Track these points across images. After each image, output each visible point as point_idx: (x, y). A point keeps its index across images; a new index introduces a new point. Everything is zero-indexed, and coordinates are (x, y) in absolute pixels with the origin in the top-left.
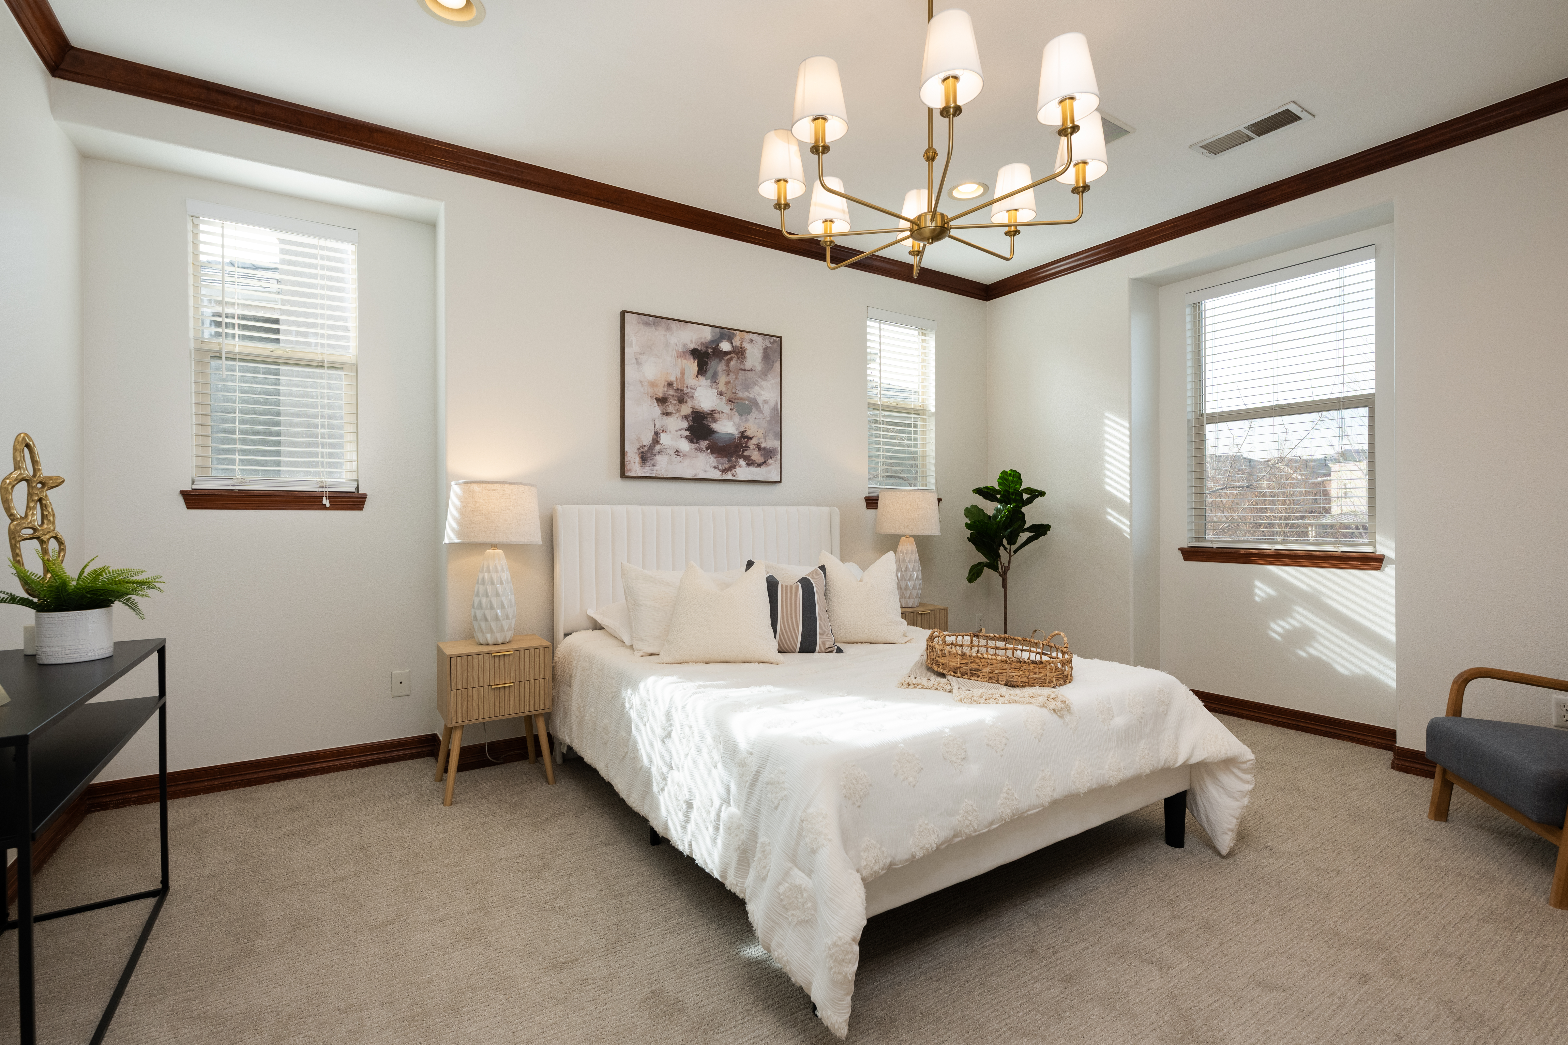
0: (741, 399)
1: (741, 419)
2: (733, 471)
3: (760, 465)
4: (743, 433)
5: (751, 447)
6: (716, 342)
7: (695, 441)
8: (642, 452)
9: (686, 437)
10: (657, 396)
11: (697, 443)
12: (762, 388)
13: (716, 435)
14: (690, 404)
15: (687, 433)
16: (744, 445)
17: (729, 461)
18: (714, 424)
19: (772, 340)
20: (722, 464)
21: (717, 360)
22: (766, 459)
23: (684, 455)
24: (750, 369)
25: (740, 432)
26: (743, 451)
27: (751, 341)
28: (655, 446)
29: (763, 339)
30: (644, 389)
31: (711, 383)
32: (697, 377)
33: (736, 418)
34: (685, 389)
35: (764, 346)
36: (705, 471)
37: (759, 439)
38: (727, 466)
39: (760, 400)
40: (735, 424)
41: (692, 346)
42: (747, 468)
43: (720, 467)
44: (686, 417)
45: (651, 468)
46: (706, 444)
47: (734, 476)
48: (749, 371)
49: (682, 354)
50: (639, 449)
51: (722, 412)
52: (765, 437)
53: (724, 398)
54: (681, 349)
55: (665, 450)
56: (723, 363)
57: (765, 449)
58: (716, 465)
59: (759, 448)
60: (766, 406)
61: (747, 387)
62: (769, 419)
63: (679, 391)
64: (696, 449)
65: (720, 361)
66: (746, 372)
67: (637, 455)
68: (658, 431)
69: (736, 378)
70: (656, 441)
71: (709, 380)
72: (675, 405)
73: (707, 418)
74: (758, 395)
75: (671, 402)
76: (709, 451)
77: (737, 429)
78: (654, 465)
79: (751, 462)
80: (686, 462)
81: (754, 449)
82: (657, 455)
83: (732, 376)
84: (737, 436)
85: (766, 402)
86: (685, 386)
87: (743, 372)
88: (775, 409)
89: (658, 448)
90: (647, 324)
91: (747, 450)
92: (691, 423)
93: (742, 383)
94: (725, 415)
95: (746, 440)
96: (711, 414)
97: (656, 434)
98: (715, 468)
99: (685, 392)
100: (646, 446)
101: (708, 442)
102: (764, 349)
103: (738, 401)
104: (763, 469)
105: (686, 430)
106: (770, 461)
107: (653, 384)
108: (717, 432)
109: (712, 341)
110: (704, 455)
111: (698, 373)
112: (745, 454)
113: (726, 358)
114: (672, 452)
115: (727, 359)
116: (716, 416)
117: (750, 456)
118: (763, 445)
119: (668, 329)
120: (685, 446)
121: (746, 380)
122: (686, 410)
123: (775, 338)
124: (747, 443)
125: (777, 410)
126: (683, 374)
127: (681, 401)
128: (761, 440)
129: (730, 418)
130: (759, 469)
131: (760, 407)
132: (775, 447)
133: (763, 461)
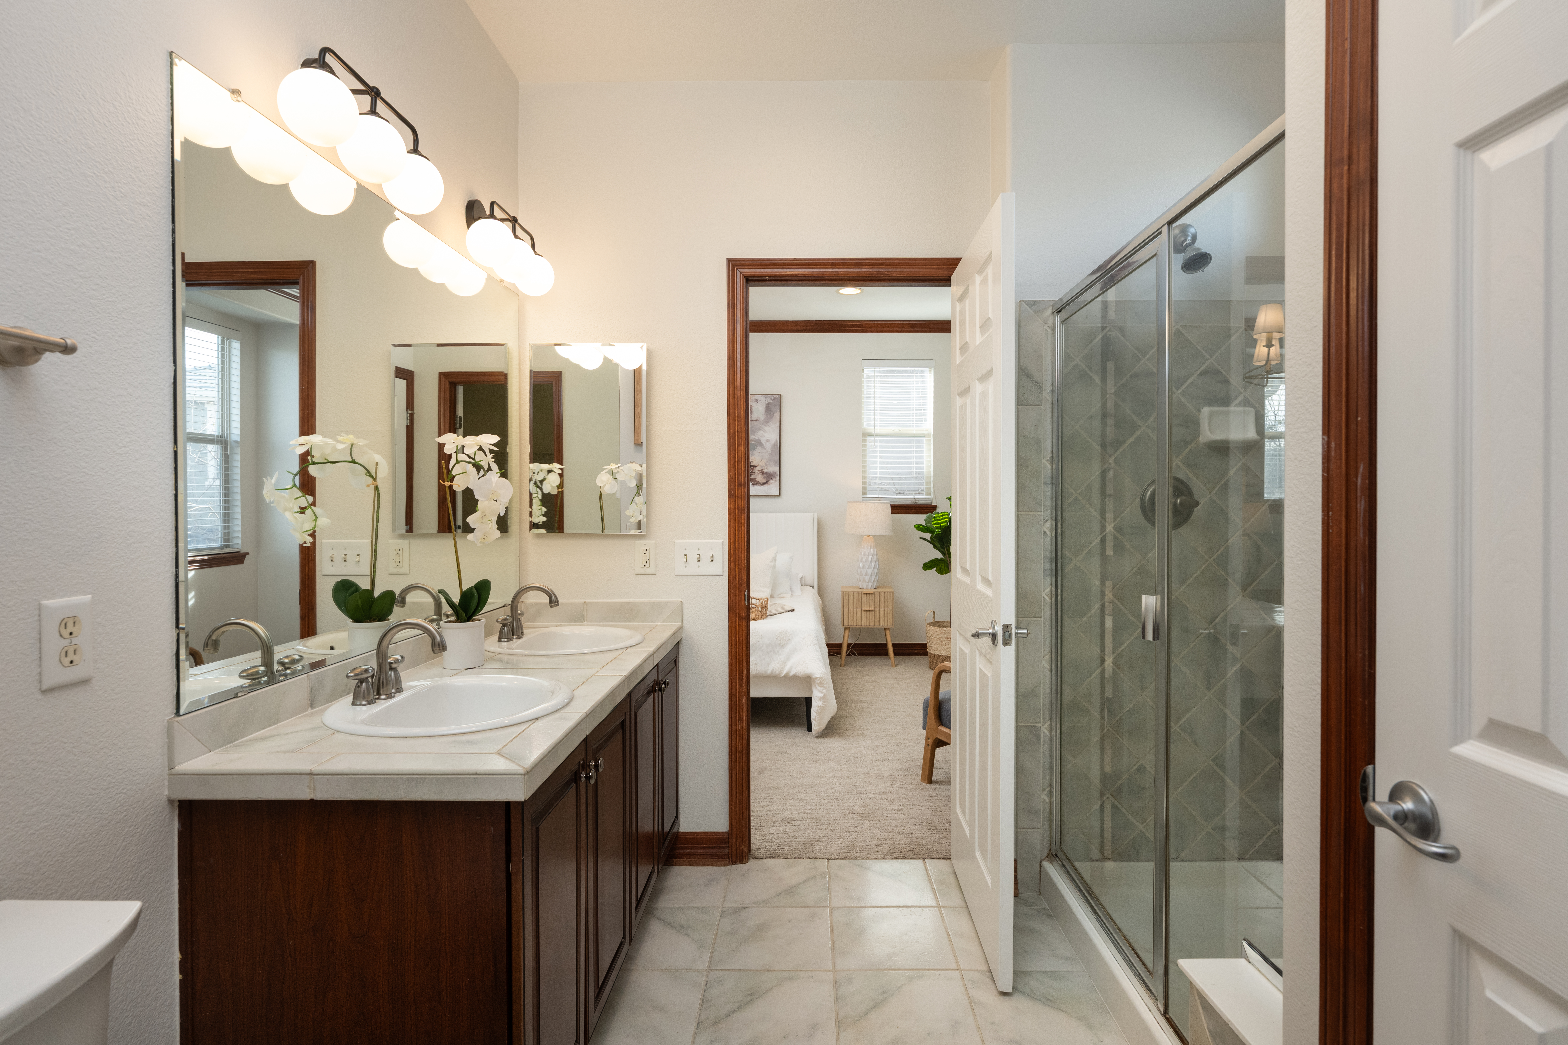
3: (763, 484)
5: (756, 472)
12: (765, 431)
16: (751, 471)
19: (772, 398)
22: (768, 480)
24: (755, 419)
27: (756, 401)
29: (765, 398)
35: (767, 403)
37: (762, 467)
39: (763, 440)
42: (753, 487)
48: (754, 421)
52: (767, 465)
57: (766, 473)
59: (762, 472)
60: (768, 443)
62: (770, 452)
74: (762, 436)
79: (756, 482)
81: (758, 474)
85: (767, 441)
88: (775, 445)
91: (752, 475)
95: (752, 468)
102: (767, 404)
104: (765, 487)
106: (771, 481)
112: (751, 477)
117: (755, 479)
118: (765, 471)
123: (775, 396)
125: (777, 446)
128: (763, 468)
130: (762, 487)
131: (763, 445)
132: (775, 471)
133: (765, 481)
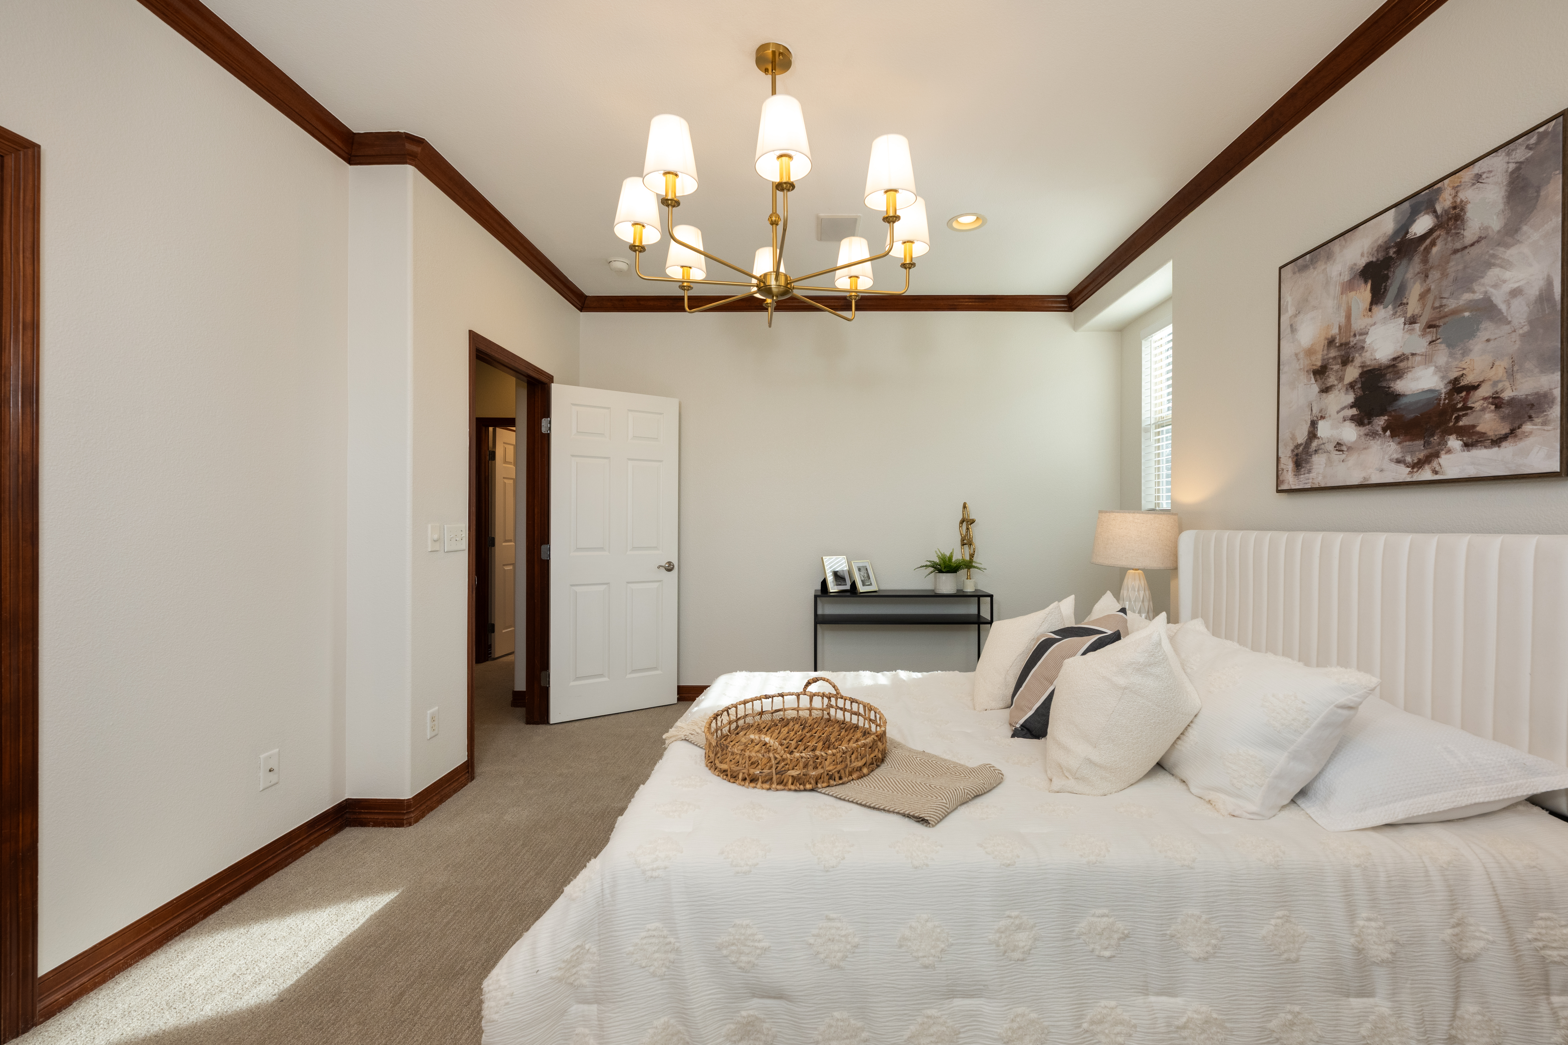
0: (1455, 312)
1: (1452, 355)
2: (1435, 464)
3: (1497, 442)
4: (1456, 380)
5: (1477, 405)
6: (1404, 228)
7: (1366, 421)
8: (1297, 455)
9: (1353, 419)
10: (1315, 367)
11: (1369, 423)
12: (1506, 265)
13: (1403, 401)
14: (1358, 361)
15: (1354, 411)
16: (1460, 406)
17: (1427, 444)
18: (1398, 382)
19: (1533, 140)
20: (1412, 453)
21: (1404, 262)
22: (1516, 425)
23: (1349, 448)
24: (1475, 238)
25: (1450, 382)
26: (1458, 419)
27: (1479, 178)
28: (1311, 442)
29: (1508, 154)
30: (1299, 364)
31: (1394, 308)
32: (1370, 310)
33: (1442, 355)
34: (1352, 339)
35: (1512, 166)
36: (1382, 471)
37: (1495, 383)
38: (1421, 455)
39: (1498, 298)
40: (1438, 369)
41: (1362, 262)
42: (1466, 454)
43: (1409, 459)
44: (1352, 386)
45: (1306, 475)
46: (1382, 423)
47: (1436, 473)
48: (1472, 245)
49: (1349, 286)
50: (1293, 451)
51: (1413, 354)
52: (1512, 376)
53: (1417, 326)
54: (1346, 277)
55: (1323, 446)
56: (1417, 259)
57: (1512, 402)
58: (1399, 456)
59: (1497, 402)
60: (1516, 302)
61: (1466, 282)
62: (1526, 329)
63: (1343, 347)
64: (1367, 435)
65: (1410, 260)
66: (1467, 251)
67: (1290, 459)
68: (1315, 418)
69: (1444, 275)
70: (1313, 435)
71: (1390, 306)
72: (1337, 371)
73: (1385, 375)
74: (1495, 286)
75: (1332, 369)
76: (1388, 433)
77: (1443, 378)
78: (1309, 472)
79: (1475, 438)
80: (1353, 459)
81: (1483, 409)
82: (1313, 456)
83: (1435, 275)
84: (1444, 391)
85: (1515, 293)
86: (1352, 334)
87: (1459, 255)
88: (1543, 298)
89: (1315, 444)
90: (1304, 268)
91: (1464, 415)
92: (1360, 393)
93: (1456, 280)
94: (1418, 358)
95: (1464, 394)
96: (1394, 366)
97: (1314, 424)
98: (1398, 461)
99: (1352, 344)
100: (1301, 445)
101: (1386, 418)
102: (1512, 173)
103: (1447, 319)
104: (1507, 450)
105: (1352, 407)
106: (1528, 427)
107: (1310, 352)
108: (1404, 395)
109: (1396, 233)
110: (1379, 442)
111: (1372, 304)
112: (1461, 423)
113: (1422, 248)
114: (1330, 447)
115: (1425, 249)
116: (1402, 365)
117: (1474, 426)
118: (1507, 395)
119: (1329, 257)
120: (1350, 433)
121: (1465, 268)
122: (1352, 373)
123: (1542, 129)
124: (1465, 400)
125: (1550, 299)
126: (1348, 317)
127: (1346, 361)
129: (1428, 359)
130: (1495, 449)
131: (1500, 311)
132: (1546, 388)
133: (1506, 430)
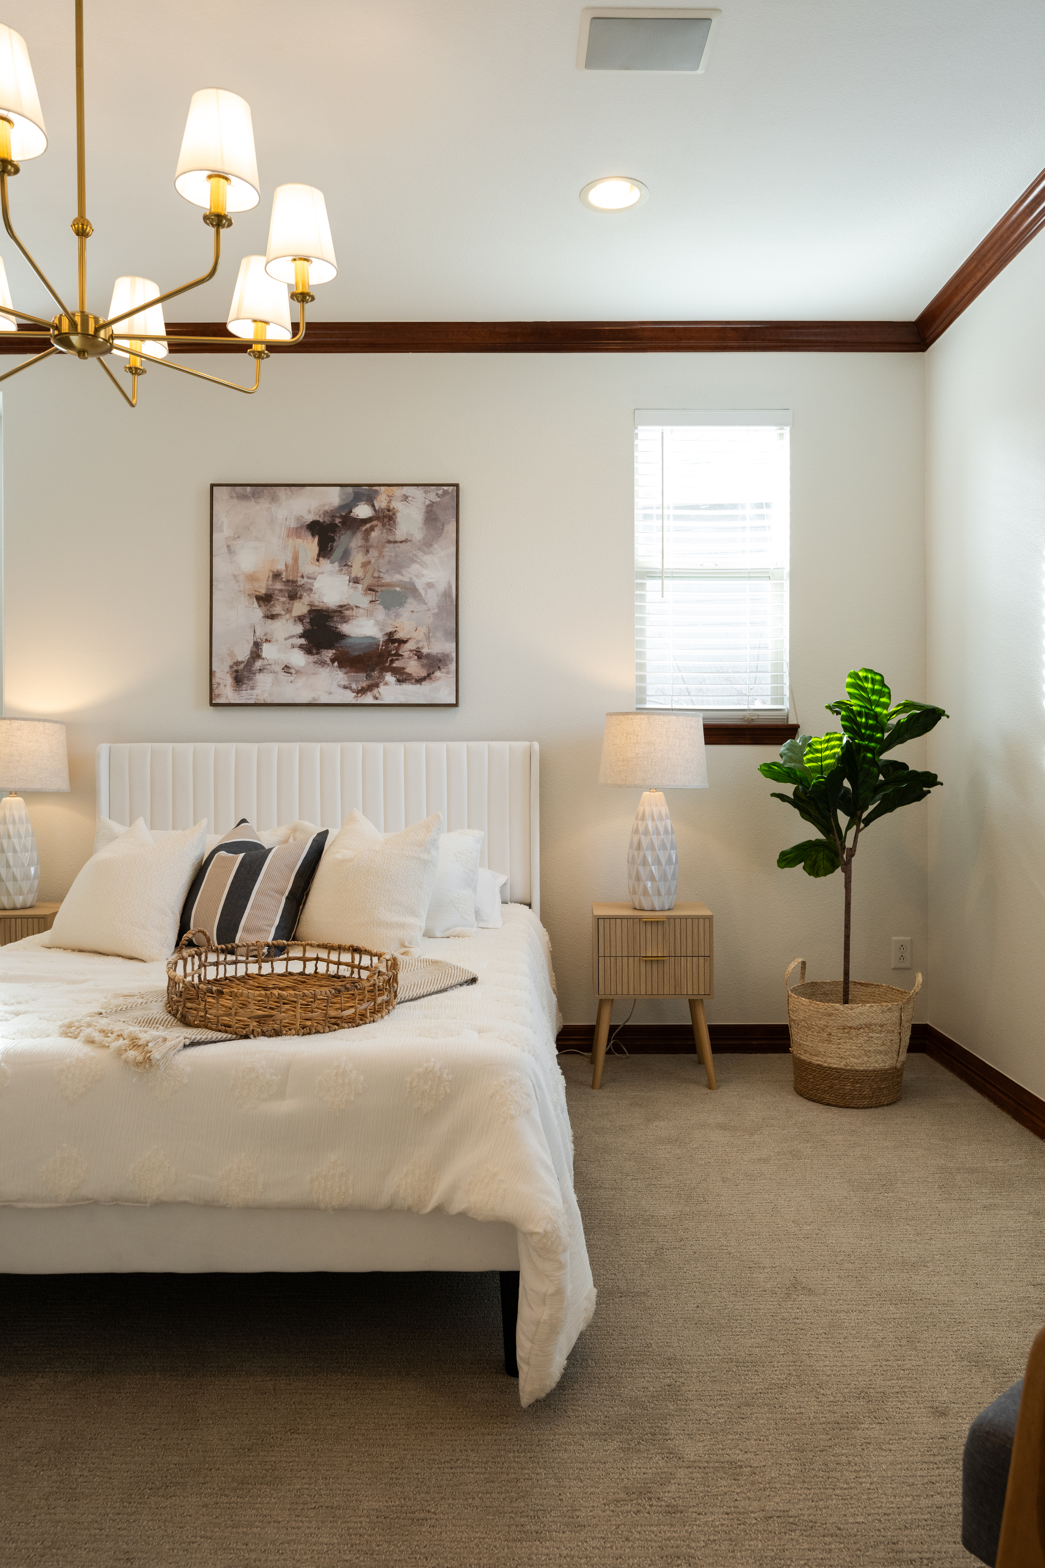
0: (389, 585)
1: (387, 615)
2: (375, 691)
3: (420, 681)
4: (390, 634)
5: (406, 654)
6: (348, 507)
7: (314, 651)
8: (237, 671)
9: (301, 647)
10: (258, 594)
11: (317, 654)
12: (423, 565)
13: (349, 641)
14: (306, 599)
15: (303, 641)
16: (393, 652)
17: (369, 677)
18: (344, 625)
19: (440, 492)
20: (357, 682)
21: (349, 533)
22: (431, 671)
23: (297, 672)
24: (403, 539)
25: (386, 634)
26: (392, 661)
27: (405, 498)
28: (254, 661)
29: (426, 492)
30: (239, 586)
31: (340, 566)
32: (318, 560)
33: (380, 613)
34: (299, 579)
35: (428, 502)
36: (330, 693)
37: (418, 642)
38: (364, 684)
39: (420, 585)
40: (377, 622)
41: (310, 518)
42: (398, 687)
43: (354, 686)
44: (300, 619)
45: (248, 691)
46: (330, 655)
47: (377, 699)
48: (401, 542)
49: (296, 532)
50: (231, 667)
51: (357, 607)
52: (428, 638)
53: (360, 586)
54: (293, 525)
55: (268, 667)
56: (359, 535)
57: (428, 656)
58: (346, 683)
59: (419, 654)
60: (431, 592)
61: (397, 566)
62: (436, 611)
63: (290, 584)
64: (315, 663)
65: (354, 533)
66: (397, 545)
67: (229, 675)
68: (259, 640)
69: (381, 555)
70: (256, 654)
71: (336, 564)
72: (284, 603)
73: (332, 617)
74: (417, 576)
75: (278, 600)
76: (336, 664)
77: (381, 630)
78: (253, 688)
79: (404, 676)
80: (301, 681)
81: (410, 658)
82: (257, 675)
83: (374, 553)
84: (382, 639)
85: (430, 585)
86: (300, 575)
87: (391, 545)
88: (446, 595)
89: (258, 664)
90: (243, 497)
91: (396, 660)
92: (308, 627)
93: (389, 562)
94: (361, 611)
95: (396, 645)
96: (340, 612)
97: (257, 645)
98: (345, 687)
99: (299, 583)
100: (242, 662)
101: (334, 651)
102: (428, 506)
103: (383, 588)
104: (426, 686)
105: (300, 637)
106: (438, 674)
107: (252, 578)
108: (349, 637)
109: (341, 507)
110: (328, 670)
111: (319, 555)
112: (394, 665)
113: (364, 528)
114: (278, 669)
115: (366, 530)
116: (347, 613)
117: (404, 668)
118: (425, 651)
119: (274, 499)
120: (299, 659)
121: (396, 556)
122: (300, 608)
123: (445, 488)
124: (397, 649)
125: (450, 596)
126: (296, 559)
127: (293, 596)
128: (420, 645)
129: (369, 614)
130: (418, 686)
131: (420, 595)
132: (448, 651)
133: (425, 674)
